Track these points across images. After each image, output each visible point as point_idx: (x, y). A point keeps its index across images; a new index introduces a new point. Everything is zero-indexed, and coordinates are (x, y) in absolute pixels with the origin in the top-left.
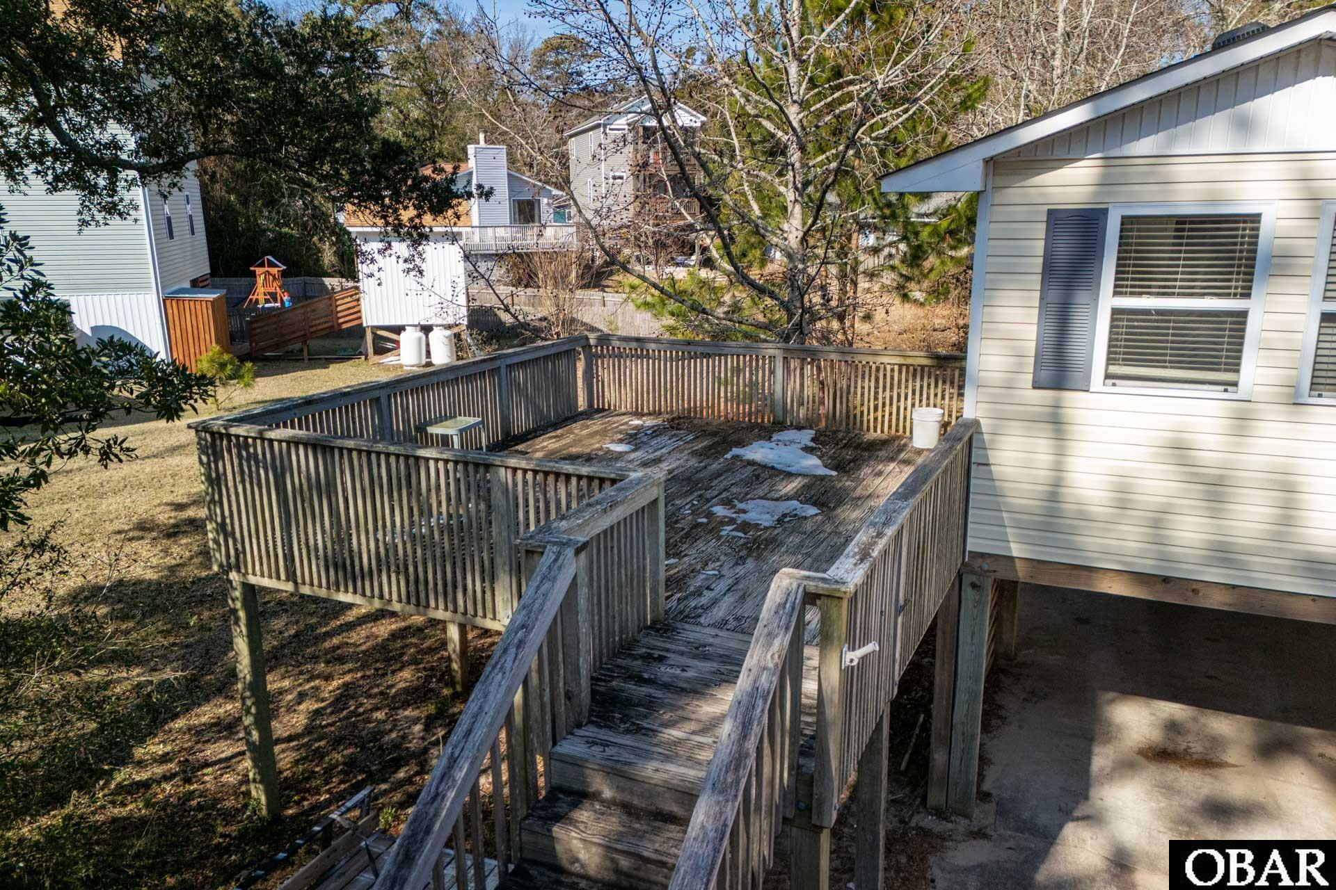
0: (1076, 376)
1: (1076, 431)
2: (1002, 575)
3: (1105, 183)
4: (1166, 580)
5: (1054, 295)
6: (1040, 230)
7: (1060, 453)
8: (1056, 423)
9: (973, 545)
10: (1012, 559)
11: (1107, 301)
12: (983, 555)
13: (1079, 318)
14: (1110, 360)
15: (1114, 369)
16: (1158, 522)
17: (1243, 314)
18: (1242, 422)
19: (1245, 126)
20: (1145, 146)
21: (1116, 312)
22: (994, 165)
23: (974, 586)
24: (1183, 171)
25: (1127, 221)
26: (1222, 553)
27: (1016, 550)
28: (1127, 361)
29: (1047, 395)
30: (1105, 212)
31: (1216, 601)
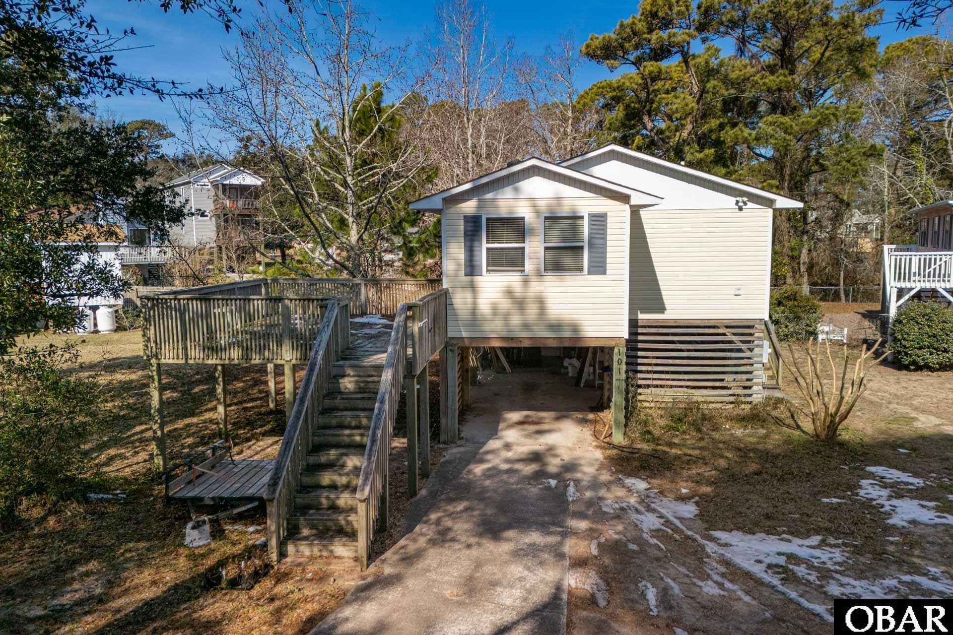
0: (477, 272)
1: (481, 290)
2: (461, 345)
3: (479, 207)
4: (512, 339)
5: (468, 244)
6: (462, 222)
7: (475, 298)
8: (473, 287)
9: (450, 335)
10: (463, 338)
11: (485, 246)
12: (453, 338)
13: (476, 251)
14: (488, 265)
15: (489, 268)
16: (506, 317)
17: (523, 248)
18: (526, 282)
19: (517, 190)
20: (489, 196)
21: (488, 249)
22: (445, 200)
23: (451, 350)
24: (501, 203)
25: (488, 219)
26: (526, 326)
27: (464, 335)
28: (493, 266)
29: (469, 277)
30: (481, 216)
31: (526, 344)
